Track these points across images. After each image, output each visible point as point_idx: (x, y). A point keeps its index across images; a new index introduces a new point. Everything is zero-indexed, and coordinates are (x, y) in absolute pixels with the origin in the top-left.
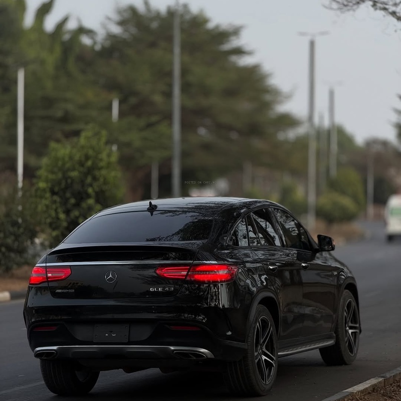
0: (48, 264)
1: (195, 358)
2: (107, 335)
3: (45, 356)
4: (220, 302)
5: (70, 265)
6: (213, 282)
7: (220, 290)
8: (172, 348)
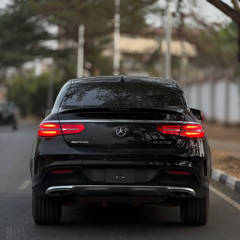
0: (61, 121)
1: (185, 196)
2: (117, 177)
3: (59, 194)
4: (200, 152)
5: (83, 123)
6: (193, 138)
7: (199, 147)
8: (169, 188)
